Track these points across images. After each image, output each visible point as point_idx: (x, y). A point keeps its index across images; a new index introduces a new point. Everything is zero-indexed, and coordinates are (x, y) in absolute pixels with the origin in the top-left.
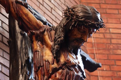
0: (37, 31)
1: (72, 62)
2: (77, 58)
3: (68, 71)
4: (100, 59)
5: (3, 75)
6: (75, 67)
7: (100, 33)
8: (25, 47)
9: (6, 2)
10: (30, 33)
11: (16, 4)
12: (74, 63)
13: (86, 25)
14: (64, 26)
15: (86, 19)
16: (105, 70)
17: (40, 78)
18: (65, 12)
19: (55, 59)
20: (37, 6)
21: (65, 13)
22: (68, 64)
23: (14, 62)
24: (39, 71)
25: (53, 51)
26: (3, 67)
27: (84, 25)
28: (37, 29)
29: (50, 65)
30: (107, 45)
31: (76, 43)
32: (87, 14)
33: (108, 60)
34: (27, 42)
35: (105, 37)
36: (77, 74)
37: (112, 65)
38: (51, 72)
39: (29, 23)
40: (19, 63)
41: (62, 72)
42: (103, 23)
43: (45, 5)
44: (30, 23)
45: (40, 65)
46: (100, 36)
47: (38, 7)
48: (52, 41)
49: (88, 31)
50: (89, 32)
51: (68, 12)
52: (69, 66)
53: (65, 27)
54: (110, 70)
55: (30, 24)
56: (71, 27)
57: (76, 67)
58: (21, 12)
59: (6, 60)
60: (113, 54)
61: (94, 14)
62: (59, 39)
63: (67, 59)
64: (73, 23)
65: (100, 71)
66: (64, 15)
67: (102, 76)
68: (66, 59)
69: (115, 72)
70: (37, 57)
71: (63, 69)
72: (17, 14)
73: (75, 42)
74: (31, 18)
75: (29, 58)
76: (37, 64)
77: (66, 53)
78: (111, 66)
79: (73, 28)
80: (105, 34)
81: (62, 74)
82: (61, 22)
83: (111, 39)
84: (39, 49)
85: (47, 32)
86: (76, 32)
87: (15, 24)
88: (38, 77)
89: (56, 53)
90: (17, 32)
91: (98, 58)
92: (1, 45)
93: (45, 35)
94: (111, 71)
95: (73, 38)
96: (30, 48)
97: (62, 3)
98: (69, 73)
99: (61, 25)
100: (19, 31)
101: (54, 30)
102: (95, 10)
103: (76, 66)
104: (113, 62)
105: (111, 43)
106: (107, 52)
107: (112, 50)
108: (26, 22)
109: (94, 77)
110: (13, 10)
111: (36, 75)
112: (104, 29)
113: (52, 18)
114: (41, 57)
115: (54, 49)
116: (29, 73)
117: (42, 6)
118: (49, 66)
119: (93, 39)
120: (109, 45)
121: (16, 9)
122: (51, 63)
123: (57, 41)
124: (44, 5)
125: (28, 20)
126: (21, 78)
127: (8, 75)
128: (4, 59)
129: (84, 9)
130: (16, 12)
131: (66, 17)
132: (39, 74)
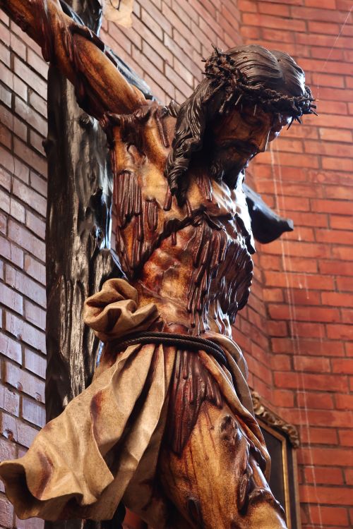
0: (126, 116)
1: (219, 206)
2: (233, 197)
3: (210, 231)
4: (287, 211)
5: (29, 235)
6: (229, 221)
7: (292, 139)
8: (90, 162)
9: (45, 28)
10: (106, 119)
11: (73, 34)
12: (226, 208)
13: (266, 103)
14: (203, 104)
15: (265, 87)
16: (300, 239)
17: (130, 246)
18: (206, 65)
19: (174, 197)
20: (126, 52)
21: (208, 68)
22: (211, 211)
23: (61, 200)
24: (129, 226)
25: (169, 172)
26: (29, 214)
27: (258, 102)
28: (128, 109)
29: (158, 213)
30: (310, 173)
31: (235, 155)
32: (270, 73)
33: (311, 215)
34: (97, 148)
35: (307, 151)
36: (232, 240)
37: (320, 228)
38: (161, 232)
39: (105, 91)
40: (73, 203)
41: (192, 233)
42: (311, 100)
43: (147, 50)
44: (109, 90)
45: (131, 210)
46: (292, 146)
47: (128, 54)
48: (167, 147)
49: (268, 122)
50: (271, 125)
51: (215, 64)
52: (212, 217)
53: (205, 108)
54: (313, 239)
55: (108, 94)
56: (222, 107)
57: (231, 222)
58: (85, 60)
59: (36, 194)
60: (324, 199)
61: (289, 74)
62: (188, 142)
63: (207, 198)
64: (229, 95)
65: (288, 242)
66: (206, 74)
67: (291, 257)
68: (203, 198)
69: (326, 247)
70: (125, 189)
71: (196, 225)
72: (72, 64)
73: (231, 150)
74: (113, 79)
75: (100, 192)
76: (123, 208)
77: (205, 181)
78: (318, 231)
79: (227, 112)
80: (305, 143)
81: (193, 237)
82: (194, 94)
83: (322, 155)
84: (131, 167)
85: (154, 120)
86: (235, 123)
87: (65, 95)
88: (126, 244)
89: (178, 180)
90: (71, 118)
91: (284, 208)
92: (25, 152)
93: (148, 128)
94: (315, 242)
95: (228, 139)
96: (103, 165)
97: (194, 49)
98: (211, 237)
99: (195, 101)
100: (76, 116)
101: (174, 116)
102: (291, 62)
103: (231, 218)
104: (322, 221)
105: (320, 168)
106: (309, 193)
107: (323, 187)
108: (97, 89)
109: (269, 257)
110: (63, 53)
111: (121, 239)
112: (303, 130)
113: (164, 88)
114: (135, 189)
115: (172, 167)
116: (100, 233)
117: (138, 52)
118: (157, 215)
119: (272, 153)
120: (316, 173)
121: (70, 50)
122: (162, 207)
123: (183, 144)
124: (144, 52)
125: (102, 83)
126: (79, 244)
127: (43, 235)
128: (32, 191)
129: (262, 57)
130: (71, 57)
131: (209, 78)
132: (129, 236)
